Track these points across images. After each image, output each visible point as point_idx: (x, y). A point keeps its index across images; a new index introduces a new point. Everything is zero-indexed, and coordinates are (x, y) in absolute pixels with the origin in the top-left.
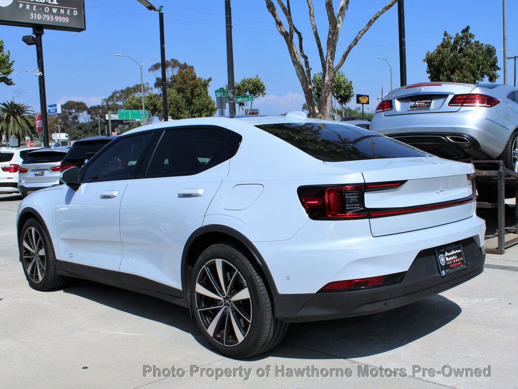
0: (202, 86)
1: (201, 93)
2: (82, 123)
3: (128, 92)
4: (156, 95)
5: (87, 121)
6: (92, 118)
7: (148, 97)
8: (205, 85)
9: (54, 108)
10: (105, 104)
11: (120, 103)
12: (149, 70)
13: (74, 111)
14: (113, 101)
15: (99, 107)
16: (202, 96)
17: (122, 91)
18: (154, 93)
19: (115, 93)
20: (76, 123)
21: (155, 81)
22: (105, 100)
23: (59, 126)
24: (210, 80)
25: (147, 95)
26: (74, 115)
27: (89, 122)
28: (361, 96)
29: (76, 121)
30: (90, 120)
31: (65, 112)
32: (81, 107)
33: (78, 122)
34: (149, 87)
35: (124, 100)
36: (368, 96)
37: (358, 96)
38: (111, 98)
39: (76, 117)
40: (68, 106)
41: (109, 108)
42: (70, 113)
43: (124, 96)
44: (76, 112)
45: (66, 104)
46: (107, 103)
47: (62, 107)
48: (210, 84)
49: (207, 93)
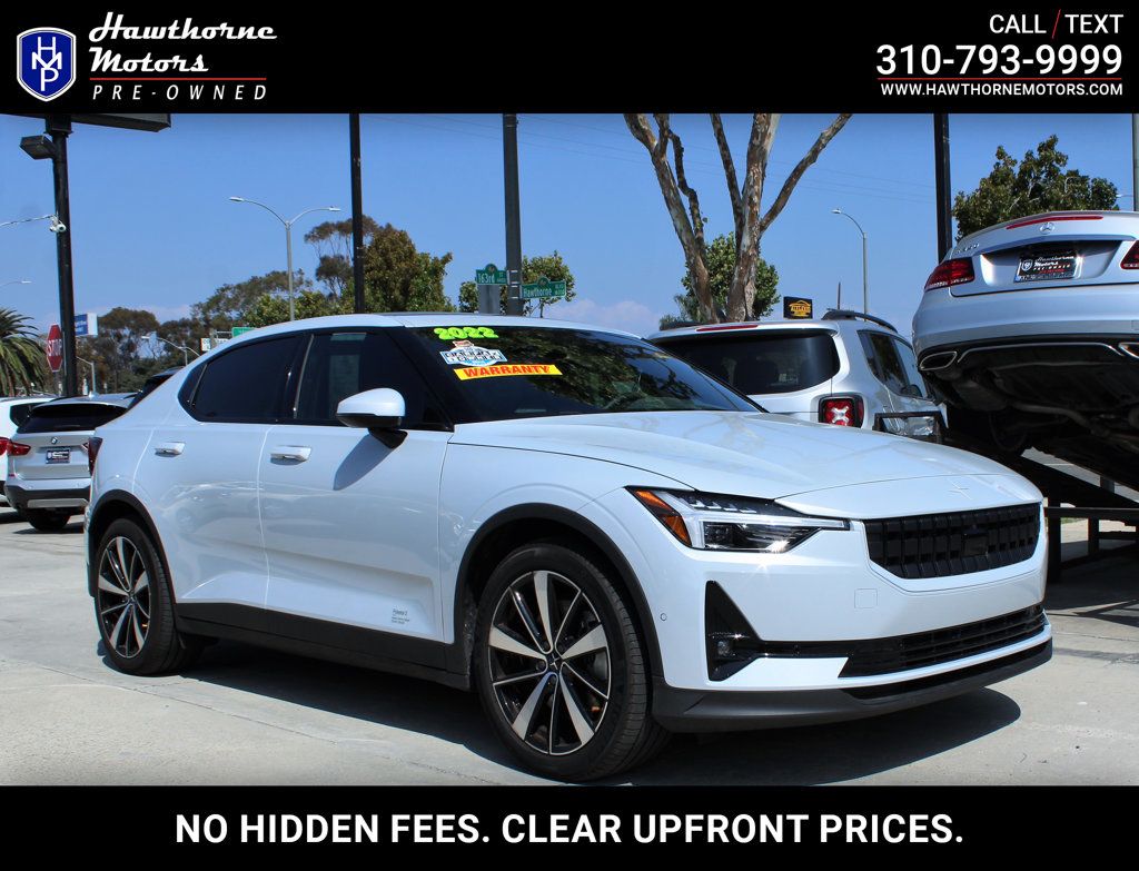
0: (429, 274)
1: (427, 290)
2: (146, 360)
3: (255, 287)
4: (319, 296)
5: (157, 355)
6: (168, 348)
7: (301, 300)
8: (436, 271)
9: (83, 323)
10: (200, 316)
11: (234, 314)
12: (307, 237)
13: (126, 332)
14: (218, 310)
15: (184, 324)
16: (429, 296)
17: (239, 286)
18: (315, 292)
19: (223, 290)
20: (131, 359)
21: (317, 263)
22: (199, 306)
23: (92, 364)
24: (447, 259)
25: (298, 295)
26: (126, 340)
27: (161, 357)
28: (795, 300)
29: (132, 355)
30: (164, 353)
31: (107, 334)
32: (143, 322)
33: (136, 356)
34: (304, 278)
35: (243, 307)
36: (810, 301)
37: (788, 301)
38: (214, 302)
39: (131, 347)
40: (113, 320)
41: (208, 325)
42: (119, 337)
43: (242, 300)
44: (132, 333)
45: (107, 317)
46: (204, 313)
47: (101, 322)
48: (447, 267)
49: (439, 289)
